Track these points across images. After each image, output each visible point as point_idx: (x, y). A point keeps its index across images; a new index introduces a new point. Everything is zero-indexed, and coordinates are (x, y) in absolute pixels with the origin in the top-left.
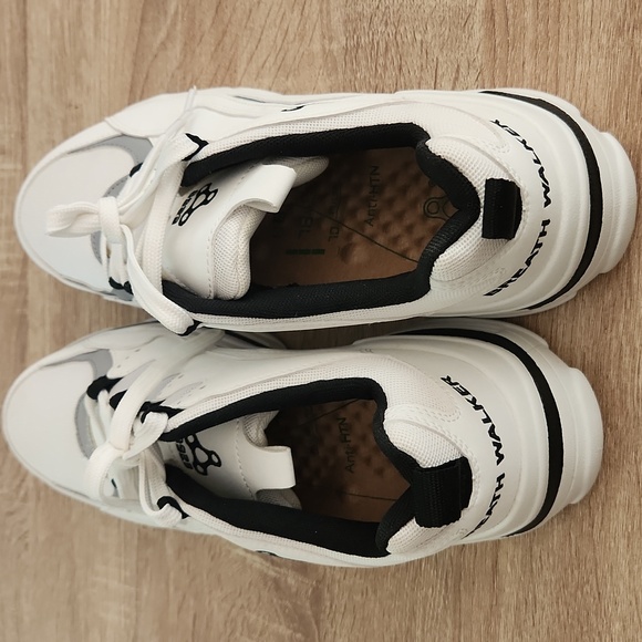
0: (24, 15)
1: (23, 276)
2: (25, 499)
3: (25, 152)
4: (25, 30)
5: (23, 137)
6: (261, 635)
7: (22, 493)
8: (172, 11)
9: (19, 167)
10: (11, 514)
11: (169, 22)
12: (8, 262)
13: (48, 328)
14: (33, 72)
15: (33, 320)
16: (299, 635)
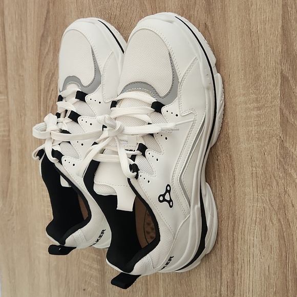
0: (5, 45)
1: (9, 136)
2: (13, 215)
3: (7, 93)
4: (6, 51)
5: (6, 87)
6: (87, 258)
7: (12, 213)
8: (49, 42)
9: (6, 98)
10: (9, 220)
11: (48, 45)
12: (4, 131)
13: (17, 154)
14: (9, 64)
15: (13, 151)
16: (99, 257)
